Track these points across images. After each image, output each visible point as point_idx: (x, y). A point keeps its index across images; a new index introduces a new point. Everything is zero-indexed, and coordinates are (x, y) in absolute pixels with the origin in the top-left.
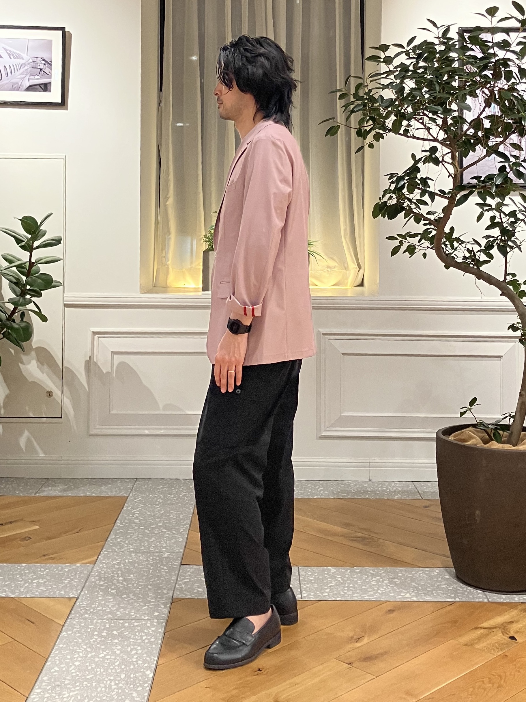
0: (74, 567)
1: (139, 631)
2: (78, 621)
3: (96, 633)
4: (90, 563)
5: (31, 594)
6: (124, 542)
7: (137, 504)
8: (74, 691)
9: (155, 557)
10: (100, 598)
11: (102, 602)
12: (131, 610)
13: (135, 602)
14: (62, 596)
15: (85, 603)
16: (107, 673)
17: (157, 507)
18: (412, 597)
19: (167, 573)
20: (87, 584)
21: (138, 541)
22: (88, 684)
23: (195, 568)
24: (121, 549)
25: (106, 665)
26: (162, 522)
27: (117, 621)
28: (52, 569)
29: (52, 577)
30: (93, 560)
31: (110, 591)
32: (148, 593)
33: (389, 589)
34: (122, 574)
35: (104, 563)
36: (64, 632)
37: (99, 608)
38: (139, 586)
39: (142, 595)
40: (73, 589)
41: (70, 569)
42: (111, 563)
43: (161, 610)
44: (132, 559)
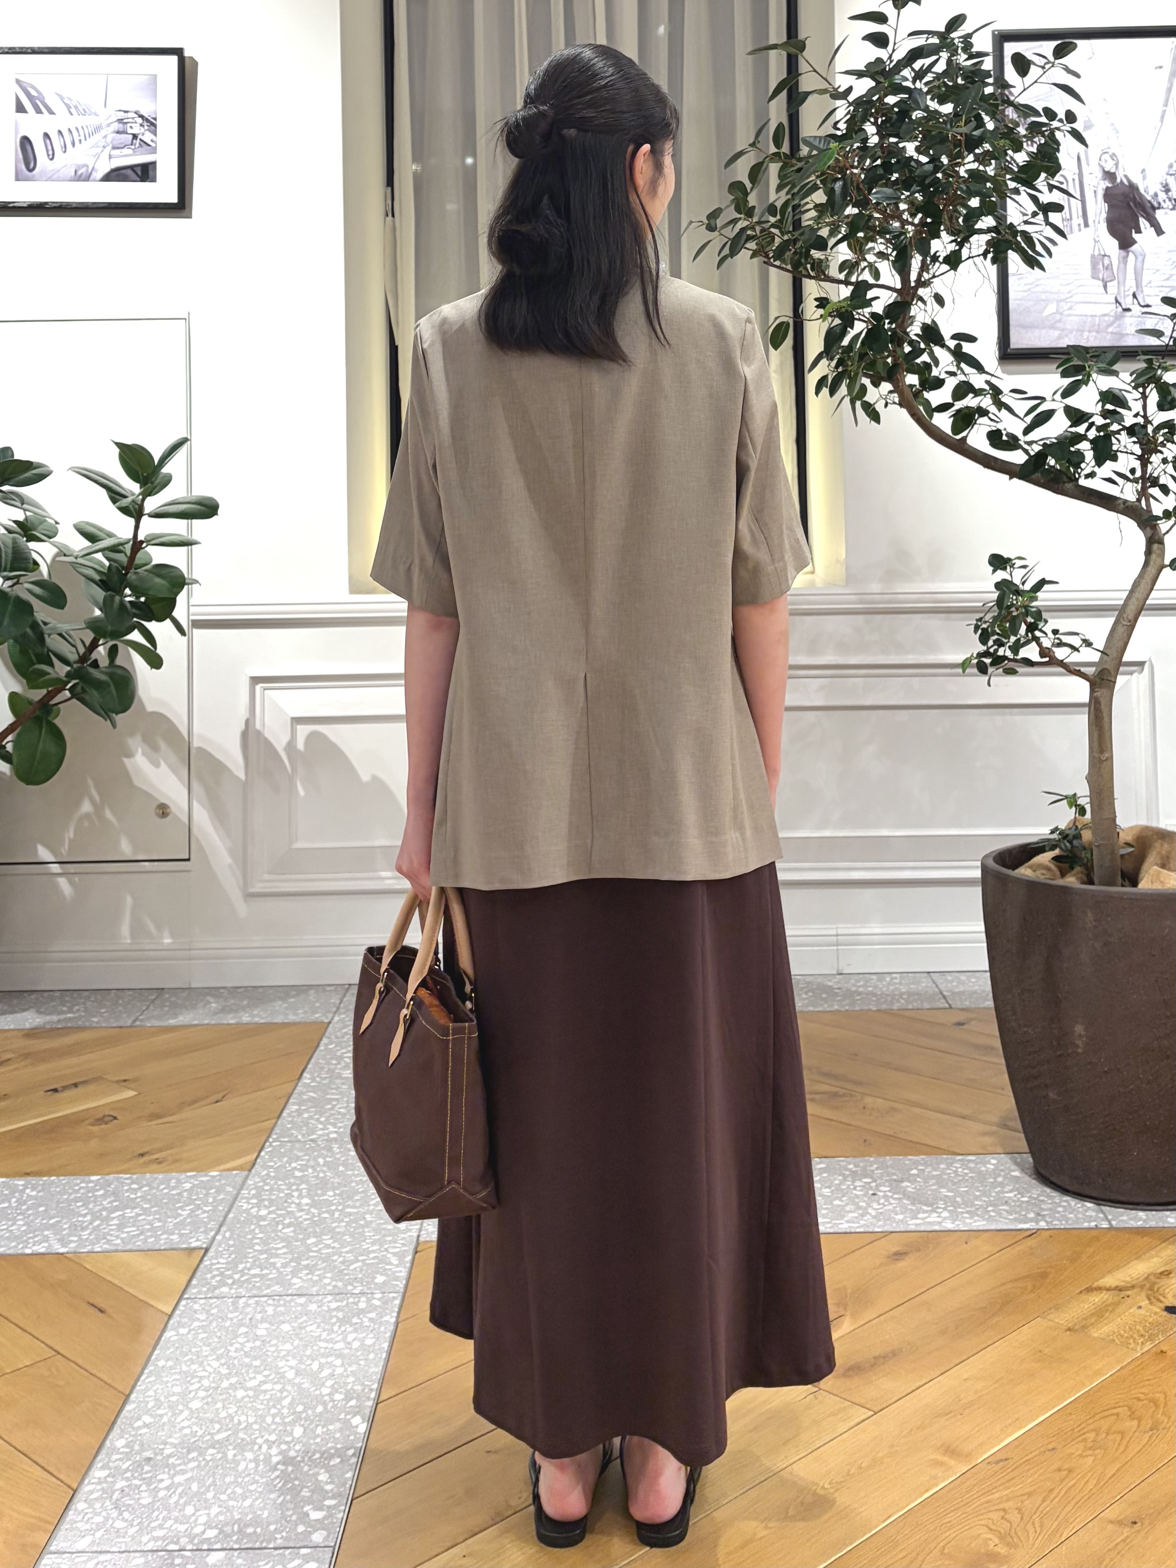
0: (205, 1179)
1: (342, 1322)
2: (205, 1304)
3: (243, 1330)
4: (240, 1168)
5: (104, 1243)
6: (318, 1120)
7: (347, 1037)
8: (183, 1472)
10: (257, 1247)
11: (262, 1257)
12: (325, 1273)
13: (334, 1254)
14: (174, 1246)
15: (224, 1261)
16: (261, 1426)
18: (942, 1222)
20: (231, 1215)
21: (348, 1116)
22: (218, 1453)
24: (309, 1136)
25: (262, 1407)
27: (291, 1300)
28: (155, 1185)
29: (153, 1203)
30: (248, 1163)
31: (281, 1231)
32: (364, 1232)
33: (891, 1204)
34: (309, 1190)
35: (272, 1167)
36: (171, 1330)
37: (253, 1272)
38: (346, 1217)
39: (352, 1236)
40: (199, 1228)
41: (196, 1183)
42: (288, 1165)
43: (391, 1269)
44: (333, 1155)
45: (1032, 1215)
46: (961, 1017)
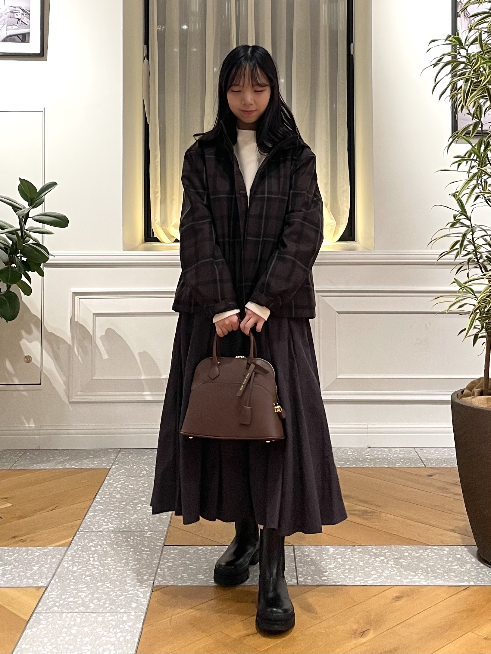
0: (46, 550)
1: (115, 627)
2: (45, 616)
3: (64, 630)
4: (64, 545)
6: (103, 520)
7: (119, 476)
9: (136, 537)
10: (72, 587)
11: (74, 592)
12: (106, 601)
13: (111, 591)
14: (30, 585)
15: (55, 594)
17: (142, 480)
18: (420, 581)
19: (148, 555)
20: (59, 570)
21: (119, 519)
23: (179, 549)
24: (99, 529)
26: (146, 496)
27: (89, 615)
28: (21, 553)
29: (20, 563)
30: (67, 543)
31: (84, 579)
32: (126, 580)
33: (394, 571)
34: (98, 558)
35: (79, 545)
36: (29, 629)
37: (70, 600)
38: (117, 572)
39: (120, 582)
40: (43, 576)
41: (41, 552)
42: (88, 544)
43: (140, 600)
44: (111, 539)
45: (466, 578)
46: (430, 473)
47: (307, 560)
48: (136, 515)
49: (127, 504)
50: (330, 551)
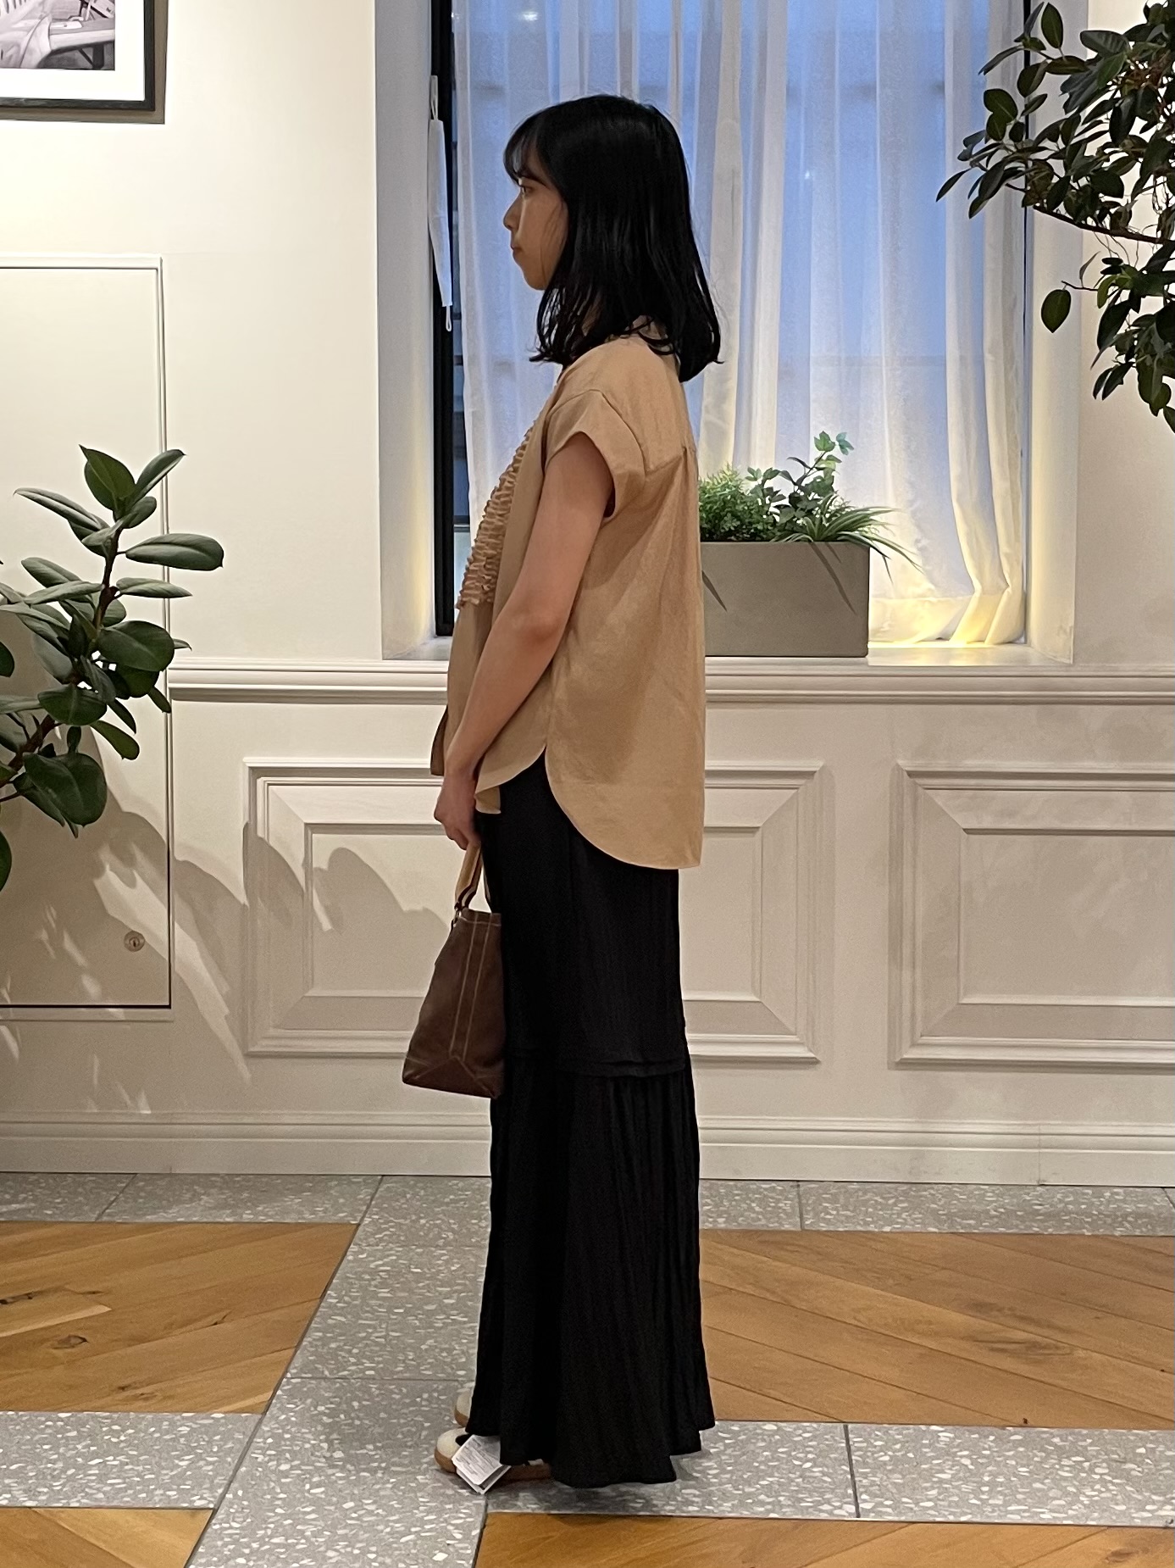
0: (206, 1422)
4: (251, 1411)
5: (83, 1497)
6: (349, 1352)
7: (384, 1244)
9: (436, 1395)
10: (279, 1511)
11: (286, 1523)
12: (369, 1545)
13: (379, 1523)
14: (172, 1505)
15: (237, 1525)
17: (444, 1255)
20: (243, 1469)
21: (389, 1349)
24: (339, 1372)
26: (455, 1295)
28: (142, 1426)
29: (141, 1450)
30: (260, 1403)
31: (308, 1491)
32: (416, 1497)
33: (1110, 1491)
35: (291, 1410)
37: (275, 1540)
38: (391, 1476)
39: (401, 1502)
40: (202, 1483)
41: (194, 1426)
42: (312, 1409)
43: (453, 1545)
44: (371, 1397)
47: (881, 1459)
48: (432, 1341)
49: (407, 1312)
50: (942, 1439)
